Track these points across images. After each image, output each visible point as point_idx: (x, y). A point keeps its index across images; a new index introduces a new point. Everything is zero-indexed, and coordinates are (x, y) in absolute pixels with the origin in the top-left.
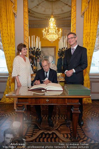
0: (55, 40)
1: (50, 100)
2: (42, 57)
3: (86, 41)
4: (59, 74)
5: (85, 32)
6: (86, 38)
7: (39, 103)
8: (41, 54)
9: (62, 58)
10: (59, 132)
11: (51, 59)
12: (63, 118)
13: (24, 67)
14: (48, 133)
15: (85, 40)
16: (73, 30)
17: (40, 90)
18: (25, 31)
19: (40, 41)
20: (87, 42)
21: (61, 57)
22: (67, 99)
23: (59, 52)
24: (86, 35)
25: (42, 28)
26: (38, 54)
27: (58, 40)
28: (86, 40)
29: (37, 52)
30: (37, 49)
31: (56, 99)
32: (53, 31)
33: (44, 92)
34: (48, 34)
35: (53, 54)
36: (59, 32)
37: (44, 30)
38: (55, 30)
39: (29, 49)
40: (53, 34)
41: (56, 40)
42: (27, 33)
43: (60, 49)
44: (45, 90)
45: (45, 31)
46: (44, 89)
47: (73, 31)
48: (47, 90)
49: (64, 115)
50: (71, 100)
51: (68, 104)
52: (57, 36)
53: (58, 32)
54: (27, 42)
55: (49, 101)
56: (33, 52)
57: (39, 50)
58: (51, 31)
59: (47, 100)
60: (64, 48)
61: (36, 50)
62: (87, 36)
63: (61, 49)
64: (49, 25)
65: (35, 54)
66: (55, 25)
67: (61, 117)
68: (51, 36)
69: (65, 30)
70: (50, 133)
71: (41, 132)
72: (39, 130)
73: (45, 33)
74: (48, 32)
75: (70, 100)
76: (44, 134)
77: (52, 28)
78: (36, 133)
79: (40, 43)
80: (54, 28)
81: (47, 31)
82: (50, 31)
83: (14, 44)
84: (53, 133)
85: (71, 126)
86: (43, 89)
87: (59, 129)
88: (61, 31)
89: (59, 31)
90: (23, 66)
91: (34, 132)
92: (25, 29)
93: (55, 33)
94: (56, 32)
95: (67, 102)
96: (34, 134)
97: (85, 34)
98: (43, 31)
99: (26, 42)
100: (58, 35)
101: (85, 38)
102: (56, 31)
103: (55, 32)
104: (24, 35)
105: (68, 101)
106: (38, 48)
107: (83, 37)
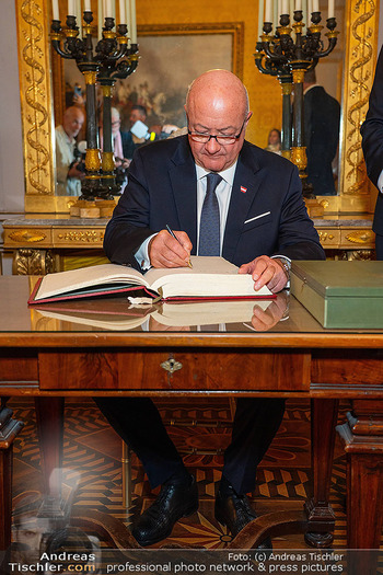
1: (192, 366)
7: (115, 380)
8: (134, 65)
12: (282, 490)
17: (123, 301)
22: (307, 358)
23: (261, 46)
26: (114, 69)
29: (107, 46)
30: (105, 29)
31: (231, 357)
39: (54, 26)
43: (267, 27)
44: (150, 301)
49: (293, 471)
50: (336, 363)
51: (316, 391)
55: (185, 367)
56: (78, 51)
57: (124, 30)
59: (171, 365)
60: (298, 16)
61: (100, 30)
65: (95, 59)
75: (327, 363)
95: (306, 380)
105: (314, 369)
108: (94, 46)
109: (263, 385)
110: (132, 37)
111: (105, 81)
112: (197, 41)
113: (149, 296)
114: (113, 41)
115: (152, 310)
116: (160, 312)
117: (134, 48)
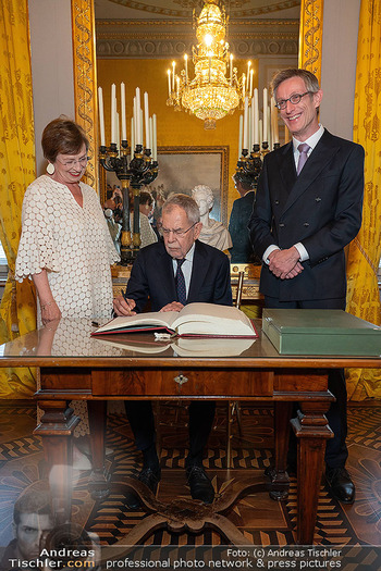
0: (223, 114)
1: (195, 380)
2: (166, 195)
3: (368, 115)
4: (239, 269)
5: (364, 67)
6: (369, 100)
7: (143, 389)
8: (155, 175)
10: (238, 522)
12: (255, 463)
13: (75, 228)
14: (186, 530)
15: (364, 109)
16: (306, 59)
17: (148, 336)
18: (79, 62)
19: (151, 116)
20: (370, 118)
21: (252, 193)
22: (271, 374)
23: (240, 164)
24: (369, 85)
25: (163, 59)
26: (141, 177)
28: (369, 108)
29: (137, 163)
30: (137, 152)
31: (220, 373)
32: (214, 72)
33: (163, 343)
34: (193, 83)
36: (244, 79)
37: (174, 64)
38: (224, 68)
39: (102, 150)
40: (216, 84)
41: (228, 117)
42: (90, 74)
43: (245, 152)
44: (169, 336)
45: (178, 72)
46: (164, 330)
47: (308, 64)
48: (180, 334)
49: (262, 451)
50: (290, 378)
51: (278, 396)
52: (235, 97)
53: (239, 75)
54: (91, 116)
55: (191, 380)
56: (117, 167)
57: (148, 152)
58: (205, 72)
59: (180, 379)
60: (265, 145)
61: (133, 153)
62: (371, 92)
63: (251, 150)
64: (195, 42)
65: (129, 172)
66: (222, 42)
67: (248, 460)
68: (206, 96)
70: (195, 525)
71: (154, 522)
72: (145, 516)
73: (178, 80)
74: (192, 75)
75: (285, 378)
76: (170, 532)
77: (211, 54)
78: (132, 526)
79: (151, 124)
80: (221, 55)
81: (185, 72)
82: (202, 71)
84: (208, 530)
85: (290, 497)
86: (160, 331)
87: (236, 510)
88: (252, 72)
89: (242, 70)
90: (70, 223)
91: (125, 522)
92: (80, 51)
93: (224, 80)
94: (227, 76)
95: (270, 388)
96: (122, 530)
97: (365, 81)
98: (169, 72)
99: (86, 118)
100: (240, 92)
102: (228, 70)
103: (222, 74)
104: (77, 85)
105: (276, 381)
107: (356, 96)
108: (129, 162)
109: (242, 392)
110: (154, 157)
111: (135, 186)
112: (197, 157)
113: (168, 333)
114: (142, 160)
115: (171, 343)
116: (177, 344)
117: (156, 164)
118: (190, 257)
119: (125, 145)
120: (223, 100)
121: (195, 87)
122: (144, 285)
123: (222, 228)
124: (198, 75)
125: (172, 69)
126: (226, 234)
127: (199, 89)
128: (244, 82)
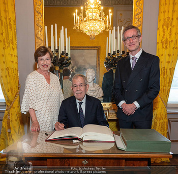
0: (98, 33)
1: (91, 162)
3: (163, 37)
5: (162, 16)
6: (164, 31)
8: (70, 63)
9: (114, 71)
11: (90, 74)
15: (162, 35)
16: (136, 13)
17: (70, 141)
18: (37, 14)
19: (68, 37)
20: (165, 39)
21: (111, 71)
23: (107, 59)
24: (164, 25)
26: (63, 64)
27: (105, 34)
28: (164, 35)
29: (62, 60)
30: (62, 54)
32: (94, 14)
33: (76, 144)
34: (85, 19)
35: (94, 61)
36: (107, 17)
37: (77, 11)
40: (95, 20)
41: (100, 34)
42: (41, 20)
43: (109, 54)
44: (79, 141)
45: (78, 14)
46: (77, 139)
47: (137, 15)
48: (84, 140)
51: (126, 169)
52: (103, 25)
53: (105, 16)
54: (42, 38)
57: (67, 54)
58: (90, 14)
59: (85, 162)
60: (118, 52)
61: (60, 55)
62: (165, 27)
63: (112, 53)
65: (59, 63)
66: (98, 1)
68: (91, 25)
69: (119, 13)
73: (78, 18)
74: (85, 16)
79: (68, 40)
80: (97, 6)
81: (81, 14)
82: (89, 14)
83: (15, 43)
86: (75, 139)
88: (111, 14)
89: (107, 13)
92: (37, 10)
93: (99, 18)
94: (100, 16)
97: (162, 22)
98: (74, 14)
99: (40, 39)
100: (105, 23)
101: (161, 29)
102: (100, 13)
103: (98, 15)
104: (36, 24)
106: (63, 50)
107: (158, 29)
108: (58, 59)
113: (78, 140)
114: (64, 58)
117: (70, 59)
118: (84, 101)
119: (57, 51)
120: (98, 27)
121: (86, 21)
122: (66, 116)
123: (99, 87)
124: (87, 16)
125: (75, 13)
126: (101, 90)
127: (88, 22)
128: (107, 19)
